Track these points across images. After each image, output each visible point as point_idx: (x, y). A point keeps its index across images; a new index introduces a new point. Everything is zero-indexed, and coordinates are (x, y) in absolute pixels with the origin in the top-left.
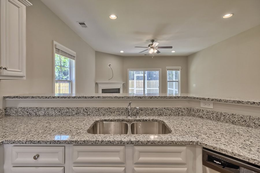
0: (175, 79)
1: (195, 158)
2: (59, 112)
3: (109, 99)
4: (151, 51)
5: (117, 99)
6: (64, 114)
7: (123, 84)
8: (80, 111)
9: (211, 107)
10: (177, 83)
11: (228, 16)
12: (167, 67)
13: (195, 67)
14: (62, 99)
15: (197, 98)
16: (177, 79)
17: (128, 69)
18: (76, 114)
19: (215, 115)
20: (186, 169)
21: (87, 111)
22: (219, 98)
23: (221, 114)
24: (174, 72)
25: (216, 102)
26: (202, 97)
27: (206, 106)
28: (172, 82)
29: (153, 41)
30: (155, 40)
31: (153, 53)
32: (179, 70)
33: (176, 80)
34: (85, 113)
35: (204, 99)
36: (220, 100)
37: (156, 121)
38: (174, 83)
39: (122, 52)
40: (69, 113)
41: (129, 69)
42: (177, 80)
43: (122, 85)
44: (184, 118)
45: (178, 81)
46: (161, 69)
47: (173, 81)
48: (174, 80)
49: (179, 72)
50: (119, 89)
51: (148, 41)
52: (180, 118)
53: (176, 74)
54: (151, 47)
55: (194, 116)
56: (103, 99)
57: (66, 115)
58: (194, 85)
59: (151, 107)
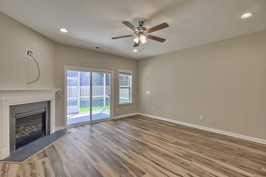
7: (56, 92)
10: (128, 89)
11: (247, 15)
12: (120, 70)
17: (65, 66)
32: (131, 75)
41: (68, 67)
43: (54, 95)
46: (113, 72)
50: (49, 102)
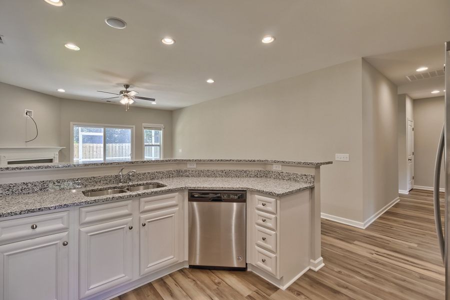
0: (155, 142)
1: (183, 201)
2: (8, 190)
3: (94, 166)
4: (124, 101)
5: (104, 166)
6: (17, 192)
7: (60, 150)
8: (48, 185)
9: (195, 166)
10: (158, 147)
11: (210, 81)
12: (145, 125)
13: (182, 127)
14: (14, 171)
15: (185, 160)
16: (158, 142)
17: (71, 123)
18: (41, 190)
19: (197, 173)
20: (178, 208)
21: (59, 184)
22: (200, 159)
23: (201, 171)
24: (153, 131)
25: (198, 162)
26: (188, 159)
27: (192, 167)
28: (150, 147)
29: (127, 86)
30: (131, 86)
31: (128, 104)
32: (161, 130)
33: (156, 144)
34: (56, 188)
35: (190, 160)
36: (200, 161)
37: (150, 184)
38: (153, 147)
39: (61, 90)
40: (27, 190)
42: (159, 144)
43: (57, 153)
44: (175, 178)
45: (159, 146)
46: (134, 127)
47: (153, 145)
48: (153, 143)
49: (161, 132)
51: (119, 85)
52: (171, 179)
53: (156, 134)
54: (124, 95)
55: (182, 176)
56: (85, 167)
57: (21, 193)
58: (180, 151)
59: (144, 172)
